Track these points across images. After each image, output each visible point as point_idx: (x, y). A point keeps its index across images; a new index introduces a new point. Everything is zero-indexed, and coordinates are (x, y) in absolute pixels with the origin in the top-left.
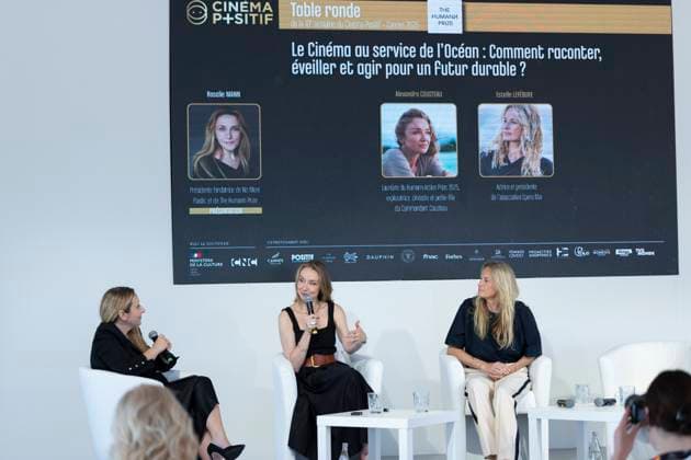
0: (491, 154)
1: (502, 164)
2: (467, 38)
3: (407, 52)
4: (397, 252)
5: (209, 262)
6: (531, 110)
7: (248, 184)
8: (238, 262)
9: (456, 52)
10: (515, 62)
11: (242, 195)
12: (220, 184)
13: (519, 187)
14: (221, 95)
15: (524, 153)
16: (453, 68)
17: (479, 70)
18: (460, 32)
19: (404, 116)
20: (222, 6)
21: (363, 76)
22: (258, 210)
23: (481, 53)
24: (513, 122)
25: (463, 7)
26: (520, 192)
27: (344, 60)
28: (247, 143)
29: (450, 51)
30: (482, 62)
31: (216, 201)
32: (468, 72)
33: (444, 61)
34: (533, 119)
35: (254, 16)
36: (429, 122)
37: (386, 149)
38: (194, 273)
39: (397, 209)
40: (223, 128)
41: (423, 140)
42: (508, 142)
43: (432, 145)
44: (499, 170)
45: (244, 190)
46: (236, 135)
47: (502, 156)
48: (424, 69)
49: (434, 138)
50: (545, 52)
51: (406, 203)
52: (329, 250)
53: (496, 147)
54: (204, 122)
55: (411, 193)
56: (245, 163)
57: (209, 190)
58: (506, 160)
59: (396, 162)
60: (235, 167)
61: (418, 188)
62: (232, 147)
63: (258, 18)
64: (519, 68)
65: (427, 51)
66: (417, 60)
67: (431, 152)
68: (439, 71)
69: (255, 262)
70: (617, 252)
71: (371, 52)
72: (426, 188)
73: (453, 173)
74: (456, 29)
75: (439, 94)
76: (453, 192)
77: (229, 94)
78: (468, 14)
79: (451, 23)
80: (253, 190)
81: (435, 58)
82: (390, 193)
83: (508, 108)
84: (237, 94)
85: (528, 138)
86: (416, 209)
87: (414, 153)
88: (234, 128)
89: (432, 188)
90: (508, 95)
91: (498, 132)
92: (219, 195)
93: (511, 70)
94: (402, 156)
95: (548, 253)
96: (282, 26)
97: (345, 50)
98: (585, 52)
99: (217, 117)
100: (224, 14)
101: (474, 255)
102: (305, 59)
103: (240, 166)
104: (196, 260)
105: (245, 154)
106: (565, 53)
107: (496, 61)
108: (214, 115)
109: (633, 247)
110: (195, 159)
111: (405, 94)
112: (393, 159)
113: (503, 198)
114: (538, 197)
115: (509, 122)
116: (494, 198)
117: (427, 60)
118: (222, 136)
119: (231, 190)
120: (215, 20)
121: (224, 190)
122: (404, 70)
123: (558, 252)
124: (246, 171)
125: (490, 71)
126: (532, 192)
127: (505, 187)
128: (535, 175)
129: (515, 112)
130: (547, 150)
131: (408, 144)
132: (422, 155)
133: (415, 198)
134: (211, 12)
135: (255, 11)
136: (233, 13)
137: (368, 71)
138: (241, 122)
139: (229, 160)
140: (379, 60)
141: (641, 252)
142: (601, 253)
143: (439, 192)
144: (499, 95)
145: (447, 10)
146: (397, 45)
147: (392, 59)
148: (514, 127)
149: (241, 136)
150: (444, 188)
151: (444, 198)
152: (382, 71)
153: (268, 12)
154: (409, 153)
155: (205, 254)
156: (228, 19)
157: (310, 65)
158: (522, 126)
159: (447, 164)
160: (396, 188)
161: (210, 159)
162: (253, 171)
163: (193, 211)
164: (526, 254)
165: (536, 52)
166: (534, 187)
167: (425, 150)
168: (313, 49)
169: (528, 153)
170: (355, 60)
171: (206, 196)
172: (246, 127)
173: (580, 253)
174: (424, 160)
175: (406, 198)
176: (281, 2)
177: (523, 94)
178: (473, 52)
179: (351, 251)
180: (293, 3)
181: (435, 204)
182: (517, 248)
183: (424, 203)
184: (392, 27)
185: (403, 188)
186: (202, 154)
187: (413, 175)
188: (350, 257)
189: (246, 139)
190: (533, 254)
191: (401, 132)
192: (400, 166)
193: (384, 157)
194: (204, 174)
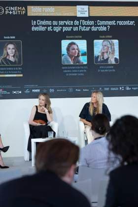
0: (98, 57)
1: (102, 60)
2: (90, 18)
3: (70, 23)
4: (67, 89)
5: (5, 92)
6: (112, 42)
7: (17, 67)
8: (15, 92)
9: (86, 23)
10: (105, 26)
11: (16, 70)
12: (8, 67)
13: (107, 67)
14: (9, 38)
16: (85, 28)
17: (94, 29)
18: (88, 16)
19: (70, 44)
20: (9, 9)
21: (55, 31)
22: (21, 75)
23: (95, 23)
24: (105, 46)
25: (89, 8)
26: (108, 69)
27: (49, 26)
28: (17, 53)
29: (84, 23)
30: (95, 26)
31: (7, 72)
32: (90, 29)
33: (82, 26)
34: (112, 44)
35: (19, 11)
36: (77, 46)
37: (63, 55)
38: (1, 96)
39: (67, 75)
40: (9, 49)
41: (76, 52)
42: (104, 53)
43: (78, 53)
44: (101, 62)
45: (17, 69)
46: (14, 51)
47: (102, 57)
48: (75, 29)
49: (79, 51)
50: (116, 23)
51: (70, 73)
52: (45, 88)
53: (100, 54)
55: (71, 69)
56: (17, 60)
57: (5, 69)
58: (103, 58)
59: (67, 60)
60: (14, 61)
61: (74, 68)
62: (13, 55)
63: (20, 12)
64: (107, 28)
65: (77, 23)
66: (74, 26)
67: (78, 56)
68: (81, 29)
69: (20, 92)
71: (58, 23)
72: (77, 68)
73: (85, 63)
74: (86, 15)
75: (81, 37)
77: (11, 37)
78: (90, 9)
79: (84, 13)
80: (19, 69)
81: (79, 25)
82: (65, 69)
83: (104, 41)
84: (14, 37)
85: (110, 51)
86: (73, 74)
87: (73, 56)
88: (13, 49)
89: (79, 68)
90: (104, 37)
92: (8, 70)
93: (105, 29)
95: (117, 89)
96: (28, 15)
97: (49, 23)
98: (130, 22)
99: (7, 45)
100: (9, 11)
101: (92, 90)
102: (36, 26)
103: (15, 61)
104: (1, 92)
105: (17, 57)
106: (123, 23)
107: (100, 26)
110: (0, 59)
111: (70, 37)
112: (66, 58)
113: (102, 71)
114: (114, 70)
115: (104, 46)
116: (99, 71)
117: (76, 26)
118: (9, 51)
119: (12, 69)
120: (6, 13)
121: (10, 69)
122: (69, 29)
123: (120, 88)
124: (17, 62)
125: (98, 29)
126: (111, 69)
127: (103, 67)
128: (112, 63)
129: (106, 43)
130: (117, 55)
131: (70, 53)
132: (75, 57)
133: (73, 71)
134: (5, 10)
135: (20, 10)
137: (57, 29)
138: (15, 46)
139: (12, 59)
140: (61, 26)
142: (135, 89)
143: (81, 69)
144: (101, 37)
145: (83, 9)
146: (66, 21)
147: (65, 25)
149: (16, 51)
150: (82, 68)
151: (83, 71)
152: (62, 29)
153: (24, 10)
154: (71, 56)
155: (4, 90)
156: (11, 13)
157: (38, 28)
158: (108, 47)
159: (84, 60)
160: (66, 68)
161: (5, 59)
162: (20, 63)
163: (0, 76)
164: (110, 89)
165: (113, 23)
166: (112, 67)
167: (76, 55)
168: (39, 22)
169: (110, 56)
170: (53, 26)
171: (4, 71)
172: (17, 48)
173: (128, 89)
175: (70, 71)
176: (28, 7)
177: (109, 37)
178: (92, 23)
179: (52, 88)
180: (32, 7)
181: (80, 73)
182: (107, 87)
183: (76, 73)
184: (65, 15)
185: (69, 68)
186: (2, 57)
187: (72, 63)
188: (52, 90)
189: (17, 52)
190: (112, 89)
191: (68, 49)
192: (68, 61)
193: (63, 58)
194: (3, 63)
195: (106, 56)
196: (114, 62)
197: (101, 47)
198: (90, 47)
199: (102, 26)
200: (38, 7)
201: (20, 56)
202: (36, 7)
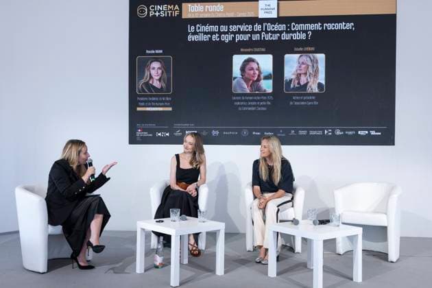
0: (291, 81)
1: (297, 85)
2: (280, 20)
3: (247, 28)
4: (240, 131)
5: (146, 134)
6: (314, 57)
7: (165, 96)
8: (160, 134)
9: (273, 28)
10: (304, 32)
11: (162, 101)
12: (151, 96)
13: (305, 98)
14: (153, 52)
15: (309, 80)
16: (271, 36)
17: (285, 37)
18: (276, 17)
19: (245, 61)
20: (154, 8)
21: (224, 41)
22: (170, 109)
23: (287, 27)
24: (303, 63)
25: (278, 4)
26: (306, 101)
27: (215, 33)
28: (165, 76)
29: (270, 27)
30: (287, 32)
31: (150, 104)
32: (280, 38)
33: (267, 32)
34: (315, 61)
35: (170, 12)
36: (258, 64)
37: (235, 78)
38: (138, 139)
39: (240, 109)
40: (154, 68)
41: (254, 74)
42: (300, 75)
43: (259, 76)
44: (294, 89)
45: (164, 99)
46: (160, 71)
47: (297, 82)
48: (256, 37)
49: (260, 72)
50: (322, 26)
51: (244, 106)
52: (205, 129)
53: (293, 77)
54: (145, 65)
55: (246, 101)
56: (164, 85)
57: (146, 99)
58: (299, 83)
59: (240, 85)
60: (159, 87)
61: (251, 98)
62: (158, 78)
63: (172, 13)
64: (307, 35)
65: (258, 27)
66: (253, 32)
67: (259, 80)
68: (264, 38)
69: (168, 134)
70: (359, 132)
71: (229, 28)
72: (255, 98)
73: (270, 90)
74: (274, 15)
75: (263, 50)
76: (269, 101)
77: (157, 52)
78: (280, 5)
79: (271, 13)
80: (168, 99)
81: (262, 31)
82: (236, 101)
83: (301, 56)
84: (161, 51)
85: (311, 72)
86: (249, 109)
87: (250, 80)
88: (159, 68)
89: (258, 98)
90: (301, 49)
91: (294, 69)
92: (151, 101)
93: (303, 36)
94: (243, 82)
95: (320, 133)
96: (183, 17)
97: (215, 28)
98: (345, 25)
100: (155, 12)
101: (280, 133)
102: (195, 33)
103: (162, 87)
104: (139, 133)
105: (164, 81)
106: (334, 26)
107: (295, 32)
108: (149, 62)
109: (368, 130)
110: (140, 84)
111: (246, 50)
112: (238, 83)
113: (296, 103)
114: (316, 103)
115: (301, 64)
116: (291, 103)
117: (257, 32)
118: (153, 72)
119: (157, 99)
120: (151, 15)
121: (154, 99)
122: (246, 38)
123: (326, 132)
124: (165, 90)
125: (292, 37)
126: (312, 100)
127: (298, 98)
128: (314, 92)
129: (305, 58)
130: (322, 78)
131: (246, 75)
132: (253, 81)
133: (250, 103)
134: (149, 11)
135: (171, 10)
136: (159, 11)
137: (227, 38)
138: (163, 66)
139: (157, 84)
140: (233, 33)
141: (373, 133)
142: (350, 133)
143: (261, 101)
144: (296, 49)
145: (269, 5)
146: (242, 24)
147: (239, 32)
148: (303, 66)
149: (163, 72)
150: (265, 98)
151: (265, 103)
152: (234, 38)
153: (177, 10)
154: (247, 80)
155: (143, 130)
156: (157, 14)
157: (197, 36)
158: (308, 66)
159: (267, 86)
160: (239, 98)
161: (147, 84)
162: (168, 90)
163: (139, 109)
164: (308, 133)
165: (318, 26)
166: (313, 98)
167: (255, 79)
168: (199, 28)
169: (311, 80)
170: (220, 33)
171: (145, 102)
172: (165, 68)
173: (338, 133)
174: (255, 84)
175: (245, 103)
176: (183, 4)
177: (309, 49)
178: (282, 27)
179: (216, 130)
180: (189, 5)
181: (260, 106)
182: (303, 130)
183: (254, 106)
184: (240, 15)
185: (243, 98)
186: (143, 81)
187: (249, 92)
188: (215, 133)
189: (165, 74)
190: (312, 133)
191: (243, 69)
192: (242, 88)
193: (234, 82)
194: (144, 91)
195: (303, 80)
196: (316, 90)
197: (296, 65)
198: (279, 65)
199: (299, 31)
200: (199, 4)
201: (169, 79)
202: (195, 4)
